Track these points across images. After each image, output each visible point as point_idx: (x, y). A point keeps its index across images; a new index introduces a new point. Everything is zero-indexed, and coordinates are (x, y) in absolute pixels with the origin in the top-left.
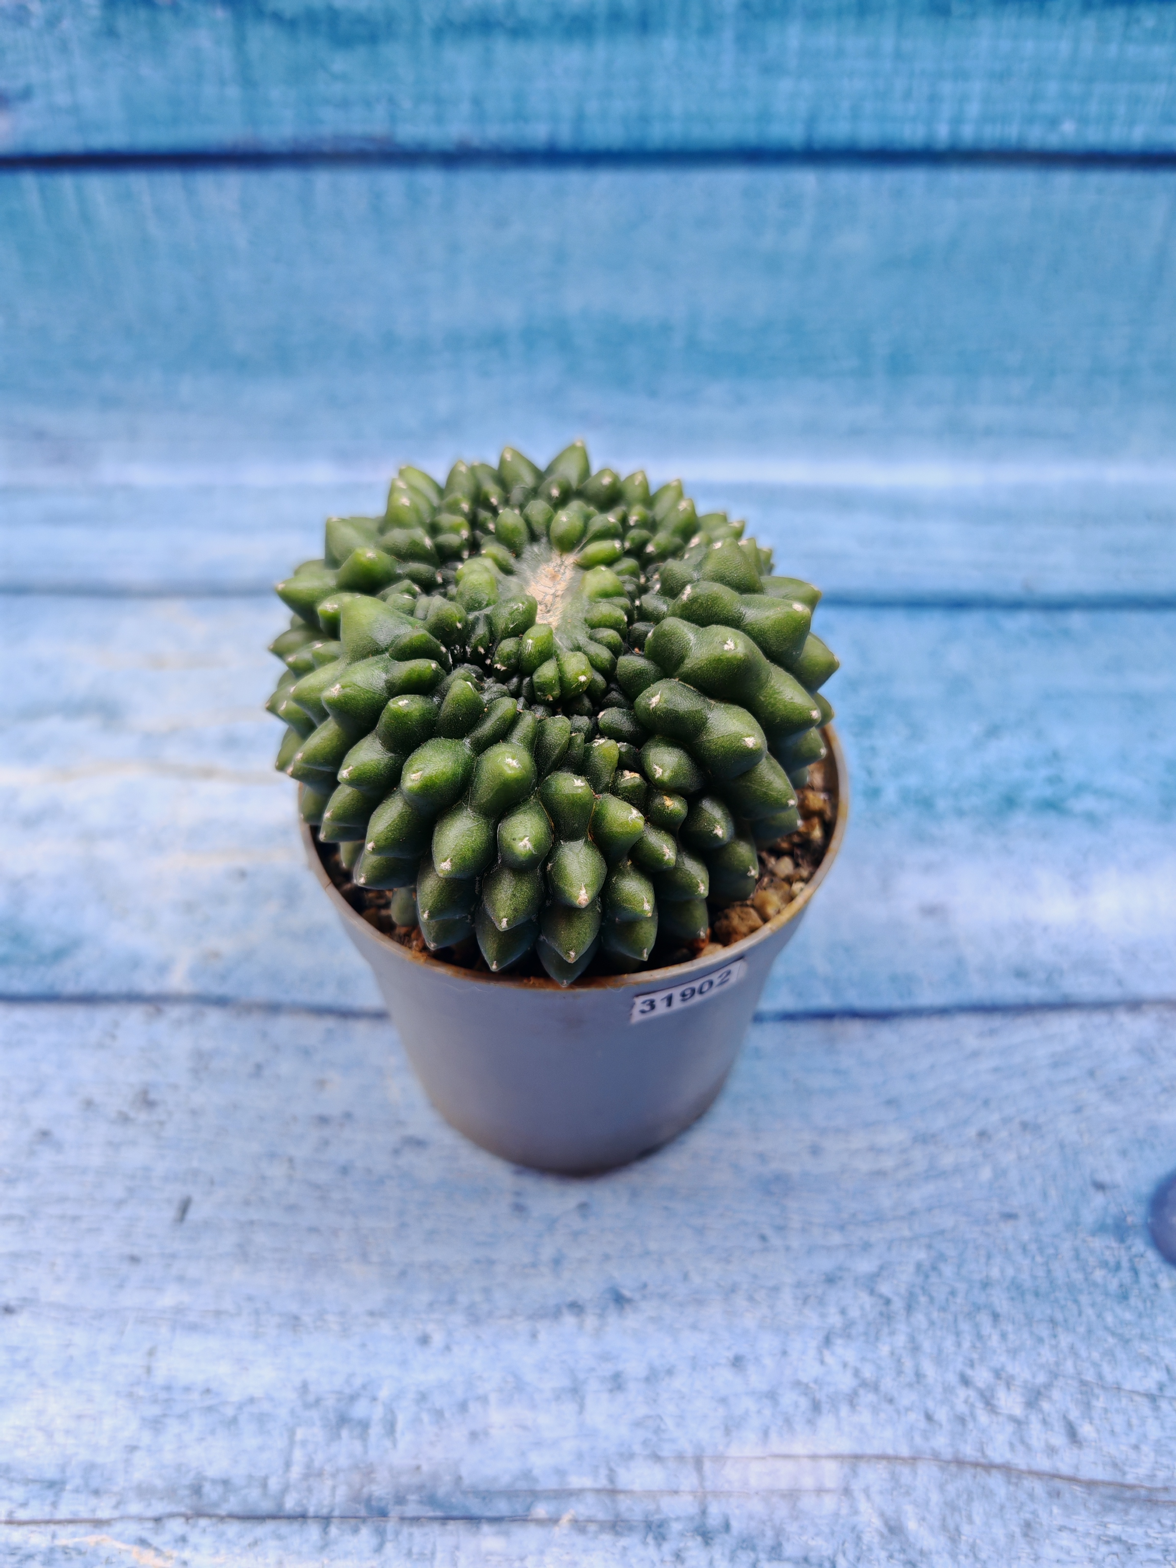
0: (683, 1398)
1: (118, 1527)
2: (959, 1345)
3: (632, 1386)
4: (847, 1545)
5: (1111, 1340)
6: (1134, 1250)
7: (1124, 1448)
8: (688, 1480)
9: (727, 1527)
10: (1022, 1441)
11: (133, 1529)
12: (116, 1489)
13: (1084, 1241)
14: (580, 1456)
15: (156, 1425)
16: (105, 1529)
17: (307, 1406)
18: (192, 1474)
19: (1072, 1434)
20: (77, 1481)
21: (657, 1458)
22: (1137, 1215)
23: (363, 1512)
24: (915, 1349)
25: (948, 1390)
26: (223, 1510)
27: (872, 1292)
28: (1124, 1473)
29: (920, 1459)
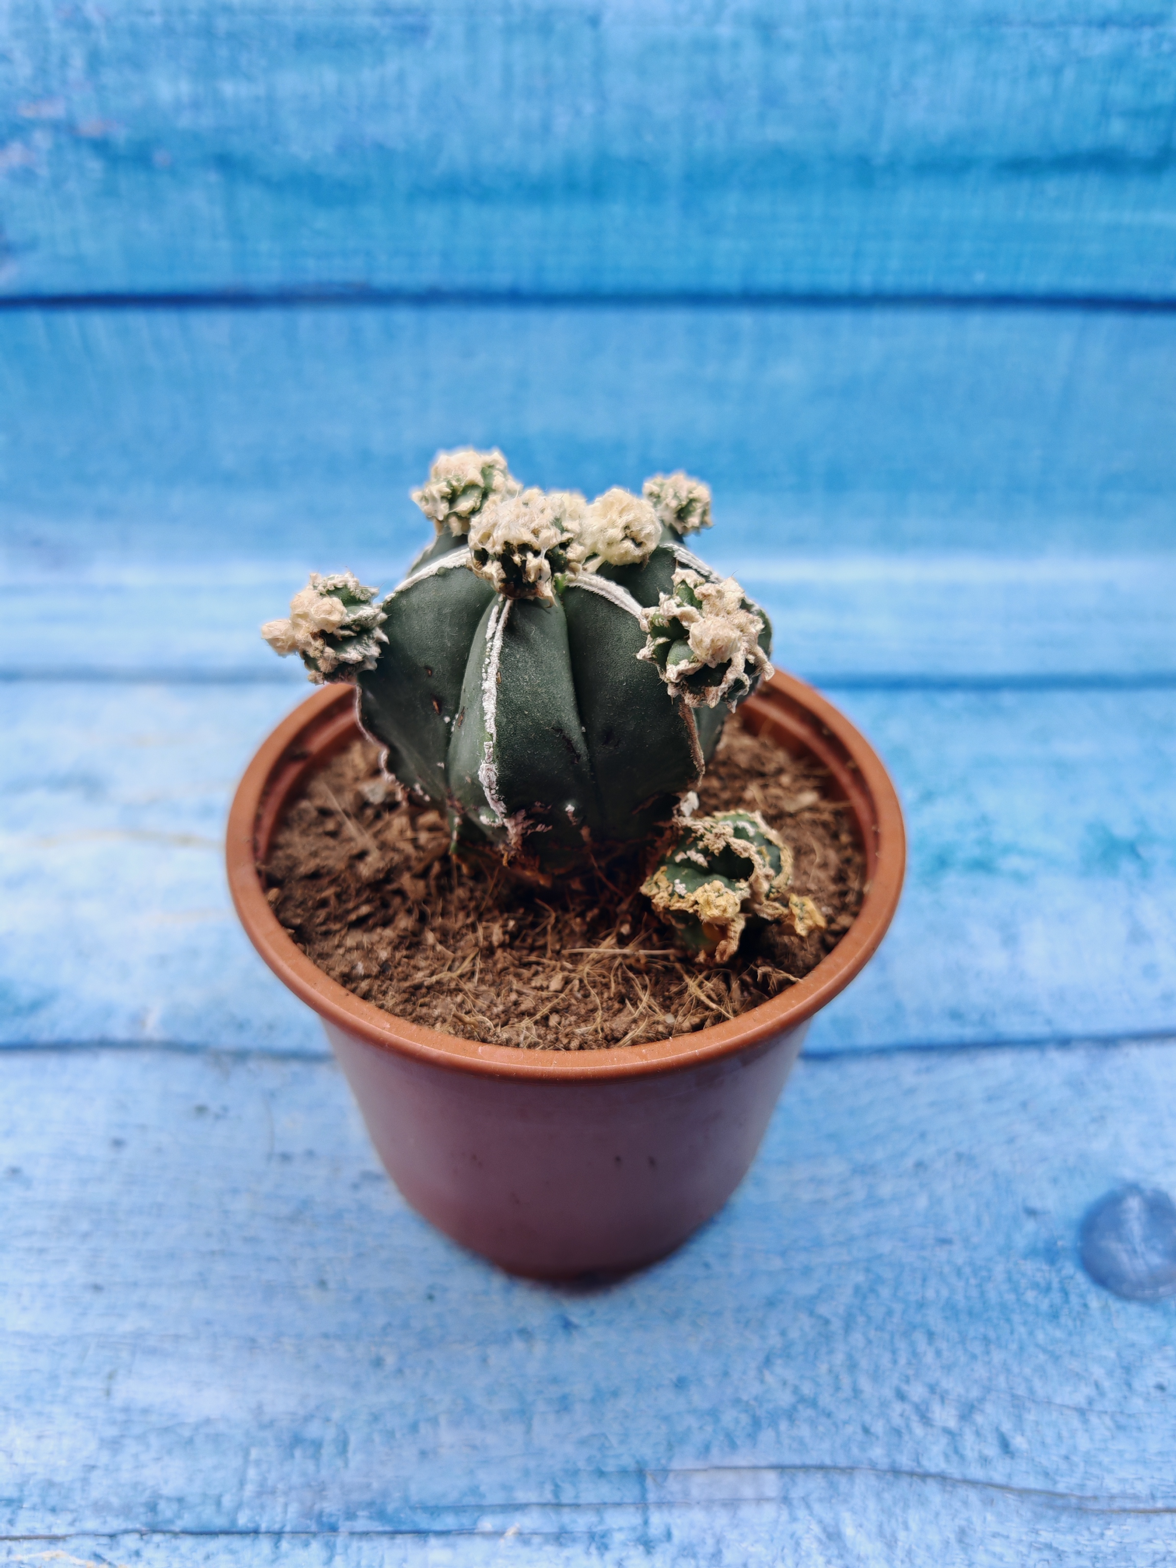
0: (627, 1417)
1: (74, 1543)
2: (895, 1362)
3: (578, 1408)
4: (786, 1551)
5: (1042, 1357)
6: (1065, 1272)
7: (1055, 1458)
8: (631, 1493)
9: (669, 1536)
10: (956, 1451)
11: (89, 1544)
12: (74, 1506)
13: (1016, 1264)
14: (526, 1473)
15: (114, 1445)
16: (61, 1544)
17: (263, 1427)
18: (148, 1493)
19: (1005, 1446)
20: (35, 1499)
21: (601, 1474)
22: (1068, 1240)
23: (314, 1528)
24: (852, 1366)
25: (884, 1404)
26: (178, 1526)
27: (811, 1313)
28: (1055, 1483)
29: (857, 1468)
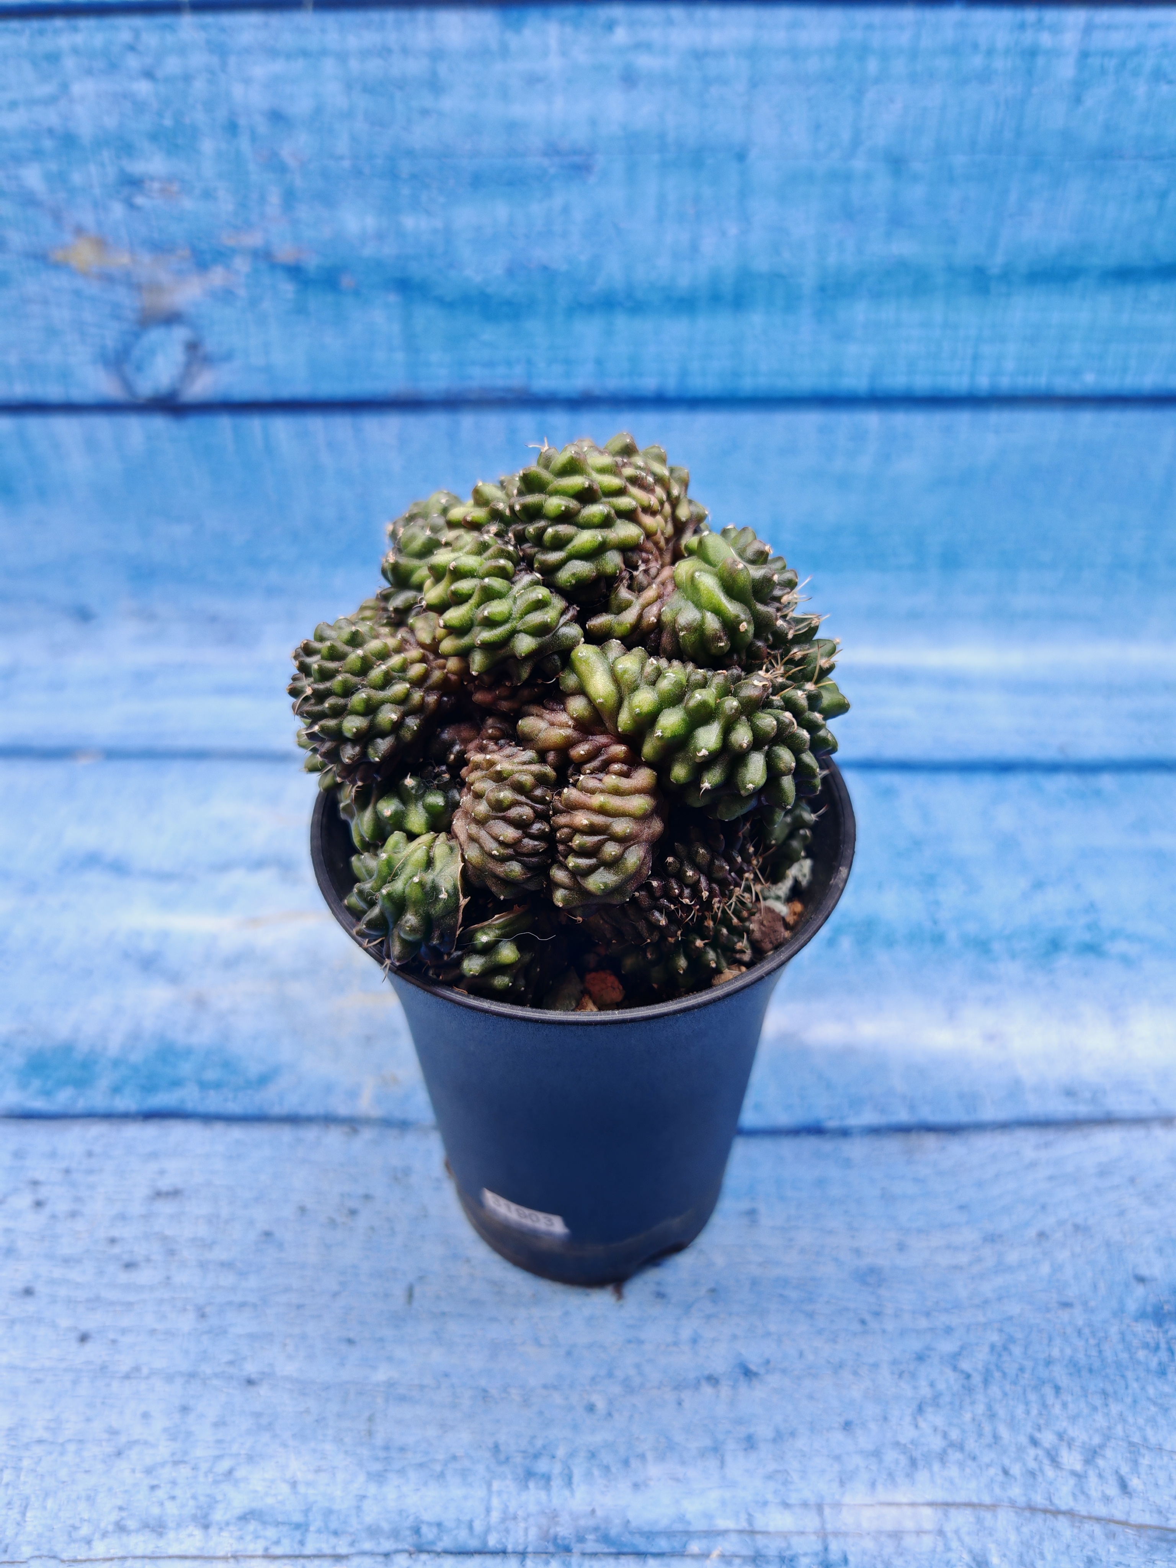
0: (804, 1456)
1: (355, 1561)
2: (1028, 1412)
3: (763, 1447)
5: (1153, 1409)
6: (1170, 1334)
7: (1167, 1498)
8: (811, 1522)
9: (845, 1561)
10: (1083, 1492)
12: (351, 1530)
13: (1129, 1326)
14: (723, 1503)
15: (379, 1478)
16: (345, 1562)
17: (500, 1463)
18: (411, 1518)
19: (1123, 1486)
20: (319, 1524)
21: (786, 1505)
23: (551, 1549)
24: (992, 1416)
25: (1021, 1449)
26: (439, 1547)
27: (955, 1368)
28: (1168, 1519)
29: (999, 1506)
